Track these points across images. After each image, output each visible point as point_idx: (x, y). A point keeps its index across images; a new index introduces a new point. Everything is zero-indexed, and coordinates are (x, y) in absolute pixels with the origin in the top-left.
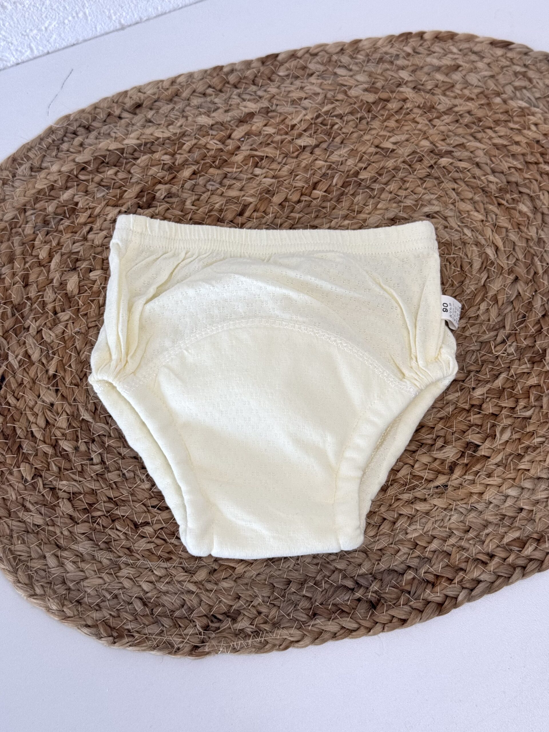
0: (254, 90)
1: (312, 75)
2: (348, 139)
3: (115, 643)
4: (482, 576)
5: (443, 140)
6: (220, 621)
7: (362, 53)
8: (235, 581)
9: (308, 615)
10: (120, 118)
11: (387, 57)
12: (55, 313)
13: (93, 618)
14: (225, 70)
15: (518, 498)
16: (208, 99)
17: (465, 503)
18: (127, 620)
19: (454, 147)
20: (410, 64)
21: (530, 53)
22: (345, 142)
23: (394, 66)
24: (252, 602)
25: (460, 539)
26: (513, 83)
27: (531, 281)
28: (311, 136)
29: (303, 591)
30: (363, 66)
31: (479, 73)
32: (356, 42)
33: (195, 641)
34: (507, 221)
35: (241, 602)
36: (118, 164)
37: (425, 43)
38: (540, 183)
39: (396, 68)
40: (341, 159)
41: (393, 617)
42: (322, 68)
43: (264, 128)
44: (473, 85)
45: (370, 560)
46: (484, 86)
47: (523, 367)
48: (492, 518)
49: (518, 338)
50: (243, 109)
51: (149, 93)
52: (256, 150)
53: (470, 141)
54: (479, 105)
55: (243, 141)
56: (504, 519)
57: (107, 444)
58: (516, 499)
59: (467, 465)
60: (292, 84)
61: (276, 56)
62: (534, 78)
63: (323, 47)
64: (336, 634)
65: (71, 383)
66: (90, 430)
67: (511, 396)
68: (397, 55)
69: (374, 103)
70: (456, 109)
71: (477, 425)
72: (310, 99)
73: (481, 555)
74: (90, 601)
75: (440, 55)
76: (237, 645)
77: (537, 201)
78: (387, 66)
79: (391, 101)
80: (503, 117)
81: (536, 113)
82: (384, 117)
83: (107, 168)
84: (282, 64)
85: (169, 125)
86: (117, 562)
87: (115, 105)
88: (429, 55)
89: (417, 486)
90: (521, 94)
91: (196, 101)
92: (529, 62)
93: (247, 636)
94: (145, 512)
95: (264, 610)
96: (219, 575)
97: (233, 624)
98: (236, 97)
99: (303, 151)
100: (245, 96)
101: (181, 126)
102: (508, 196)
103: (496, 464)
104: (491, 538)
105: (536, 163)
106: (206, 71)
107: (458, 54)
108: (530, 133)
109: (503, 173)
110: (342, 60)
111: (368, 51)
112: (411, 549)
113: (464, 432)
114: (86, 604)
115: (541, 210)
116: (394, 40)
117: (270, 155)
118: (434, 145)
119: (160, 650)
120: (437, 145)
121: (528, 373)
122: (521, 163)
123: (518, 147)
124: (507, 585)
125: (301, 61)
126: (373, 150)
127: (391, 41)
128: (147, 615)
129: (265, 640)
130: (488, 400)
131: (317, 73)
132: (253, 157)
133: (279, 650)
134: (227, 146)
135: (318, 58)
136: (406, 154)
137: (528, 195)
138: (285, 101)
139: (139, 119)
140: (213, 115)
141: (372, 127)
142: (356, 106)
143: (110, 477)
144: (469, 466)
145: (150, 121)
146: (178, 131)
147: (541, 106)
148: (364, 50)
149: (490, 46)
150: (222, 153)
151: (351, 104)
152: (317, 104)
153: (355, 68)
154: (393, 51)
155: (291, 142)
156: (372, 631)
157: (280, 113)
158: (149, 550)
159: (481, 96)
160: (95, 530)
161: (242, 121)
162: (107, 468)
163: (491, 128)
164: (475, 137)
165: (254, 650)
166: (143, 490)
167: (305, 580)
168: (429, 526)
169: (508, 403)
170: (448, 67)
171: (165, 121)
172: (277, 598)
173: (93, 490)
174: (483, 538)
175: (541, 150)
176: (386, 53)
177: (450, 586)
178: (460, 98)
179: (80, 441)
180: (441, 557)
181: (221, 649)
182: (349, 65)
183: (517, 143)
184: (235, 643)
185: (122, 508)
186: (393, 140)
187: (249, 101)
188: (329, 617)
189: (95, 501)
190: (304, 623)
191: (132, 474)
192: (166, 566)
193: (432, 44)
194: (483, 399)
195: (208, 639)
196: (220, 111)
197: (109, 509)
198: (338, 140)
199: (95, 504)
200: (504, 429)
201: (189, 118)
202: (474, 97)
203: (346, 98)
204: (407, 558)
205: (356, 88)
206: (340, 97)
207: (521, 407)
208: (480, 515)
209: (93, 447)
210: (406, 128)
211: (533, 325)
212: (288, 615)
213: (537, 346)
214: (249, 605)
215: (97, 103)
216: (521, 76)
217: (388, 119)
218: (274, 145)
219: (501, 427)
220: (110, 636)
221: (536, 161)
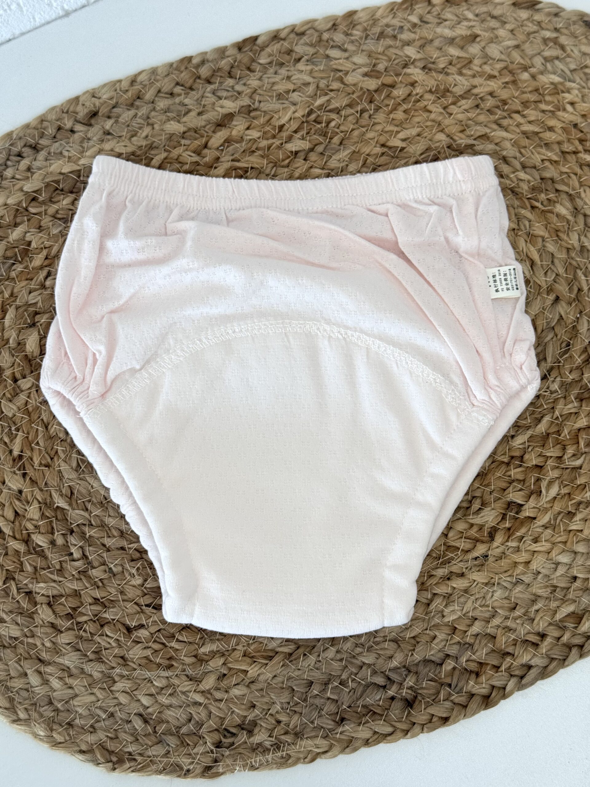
0: (231, 84)
1: (299, 60)
2: (348, 138)
3: (114, 769)
4: (533, 661)
5: (462, 131)
6: (233, 735)
7: (358, 27)
8: (248, 686)
9: (334, 721)
10: (72, 131)
11: (389, 31)
12: (15, 380)
13: (88, 743)
14: (195, 61)
15: (570, 565)
16: (177, 100)
17: (510, 576)
18: (127, 741)
19: (475, 139)
20: (417, 37)
21: (561, 14)
22: (344, 142)
23: (398, 42)
24: (269, 709)
25: (505, 619)
26: (542, 53)
27: (574, 299)
28: (303, 138)
29: (326, 693)
30: (360, 44)
31: (501, 42)
32: (351, 14)
33: (207, 761)
34: (543, 228)
35: (257, 711)
36: (74, 190)
37: (434, 9)
38: (580, 178)
39: (401, 44)
40: (341, 165)
41: (433, 715)
42: (311, 50)
43: (248, 132)
44: (494, 59)
45: (402, 651)
46: (507, 59)
47: (570, 406)
48: (540, 591)
49: (562, 372)
50: (219, 109)
51: (105, 97)
52: (238, 161)
53: (495, 130)
54: (503, 83)
55: (222, 150)
56: (555, 591)
57: (88, 534)
58: (568, 567)
59: (509, 529)
60: (276, 73)
61: (255, 39)
62: (568, 45)
63: (311, 24)
64: (368, 740)
65: (41, 464)
66: (67, 520)
67: (558, 442)
68: (401, 27)
69: (376, 91)
70: (475, 91)
71: (519, 481)
72: (299, 91)
73: (531, 635)
74: (82, 722)
75: (454, 23)
76: (255, 762)
77: (578, 200)
78: (389, 42)
79: (397, 87)
80: (533, 97)
81: (572, 89)
82: (390, 107)
83: (62, 197)
84: (262, 49)
85: (132, 136)
86: (110, 673)
87: (65, 115)
88: (439, 24)
89: (452, 559)
90: (552, 67)
91: (162, 104)
92: (561, 25)
93: (266, 750)
94: (139, 613)
95: (283, 718)
96: (229, 681)
97: (249, 737)
98: (209, 95)
99: (295, 158)
100: (220, 94)
101: (147, 137)
102: (543, 196)
103: (543, 526)
104: (542, 615)
105: (575, 153)
106: (171, 65)
107: (474, 21)
108: (566, 115)
109: (535, 167)
110: (335, 38)
111: (365, 24)
112: (449, 635)
113: (505, 490)
114: (78, 726)
115: (582, 211)
116: (396, 8)
117: (255, 166)
118: (452, 138)
119: (167, 774)
120: (456, 138)
121: (576, 413)
122: (556, 154)
123: (552, 133)
124: (562, 668)
125: (286, 44)
126: (378, 150)
127: (392, 10)
128: (149, 734)
129: (287, 754)
130: (530, 449)
131: (306, 57)
132: (235, 169)
133: (304, 763)
134: (204, 157)
135: (305, 39)
136: (419, 153)
137: (567, 193)
138: (270, 96)
139: (95, 132)
140: (184, 119)
141: (376, 121)
142: (354, 96)
143: (94, 574)
144: (511, 531)
145: (109, 134)
146: (144, 143)
147: (578, 80)
148: (360, 24)
149: (512, 7)
150: (198, 167)
151: (349, 94)
152: (309, 97)
153: (351, 47)
154: (396, 22)
155: (280, 147)
156: (409, 734)
157: (264, 112)
158: (147, 658)
159: (505, 71)
160: (81, 638)
161: (220, 125)
162: (90, 563)
163: (518, 112)
164: (500, 125)
165: (275, 766)
166: (134, 586)
167: (330, 680)
168: (469, 605)
169: (553, 452)
170: (463, 38)
171: (127, 133)
172: (297, 704)
173: (76, 590)
174: (532, 615)
175: (580, 135)
176: (387, 26)
177: (496, 675)
178: (480, 76)
179: (56, 533)
180: (484, 642)
181: (238, 768)
182: (343, 45)
183: (551, 129)
184: (253, 760)
185: (111, 610)
186: (401, 135)
187: (225, 98)
188: (359, 721)
189: (79, 604)
190: (331, 730)
191: (120, 569)
192: (167, 675)
193: (442, 10)
194: (525, 448)
195: (221, 758)
196: (193, 114)
197: (96, 613)
198: (336, 140)
199: (79, 607)
200: (550, 483)
201: (155, 126)
202: (497, 74)
203: (343, 86)
204: (445, 645)
205: (354, 74)
206: (335, 85)
207: (569, 456)
208: (527, 588)
209: (72, 540)
210: (417, 119)
211: (579, 354)
212: (312, 722)
213: (585, 379)
214: (266, 714)
215: (44, 115)
216: (551, 44)
217: (395, 109)
218: (260, 152)
219: (547, 481)
220: (108, 762)
221: (574, 150)
